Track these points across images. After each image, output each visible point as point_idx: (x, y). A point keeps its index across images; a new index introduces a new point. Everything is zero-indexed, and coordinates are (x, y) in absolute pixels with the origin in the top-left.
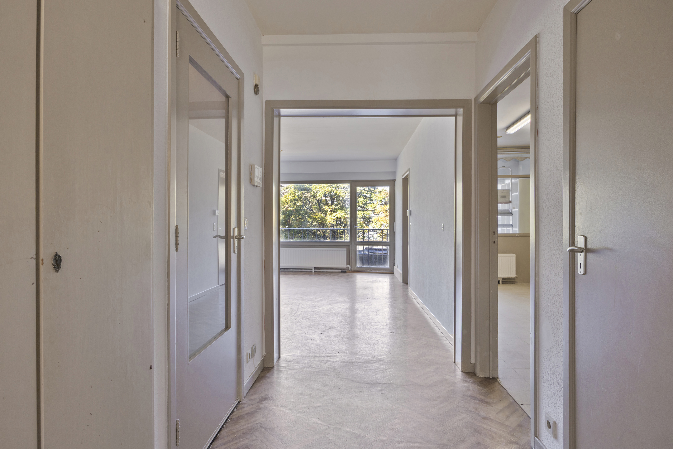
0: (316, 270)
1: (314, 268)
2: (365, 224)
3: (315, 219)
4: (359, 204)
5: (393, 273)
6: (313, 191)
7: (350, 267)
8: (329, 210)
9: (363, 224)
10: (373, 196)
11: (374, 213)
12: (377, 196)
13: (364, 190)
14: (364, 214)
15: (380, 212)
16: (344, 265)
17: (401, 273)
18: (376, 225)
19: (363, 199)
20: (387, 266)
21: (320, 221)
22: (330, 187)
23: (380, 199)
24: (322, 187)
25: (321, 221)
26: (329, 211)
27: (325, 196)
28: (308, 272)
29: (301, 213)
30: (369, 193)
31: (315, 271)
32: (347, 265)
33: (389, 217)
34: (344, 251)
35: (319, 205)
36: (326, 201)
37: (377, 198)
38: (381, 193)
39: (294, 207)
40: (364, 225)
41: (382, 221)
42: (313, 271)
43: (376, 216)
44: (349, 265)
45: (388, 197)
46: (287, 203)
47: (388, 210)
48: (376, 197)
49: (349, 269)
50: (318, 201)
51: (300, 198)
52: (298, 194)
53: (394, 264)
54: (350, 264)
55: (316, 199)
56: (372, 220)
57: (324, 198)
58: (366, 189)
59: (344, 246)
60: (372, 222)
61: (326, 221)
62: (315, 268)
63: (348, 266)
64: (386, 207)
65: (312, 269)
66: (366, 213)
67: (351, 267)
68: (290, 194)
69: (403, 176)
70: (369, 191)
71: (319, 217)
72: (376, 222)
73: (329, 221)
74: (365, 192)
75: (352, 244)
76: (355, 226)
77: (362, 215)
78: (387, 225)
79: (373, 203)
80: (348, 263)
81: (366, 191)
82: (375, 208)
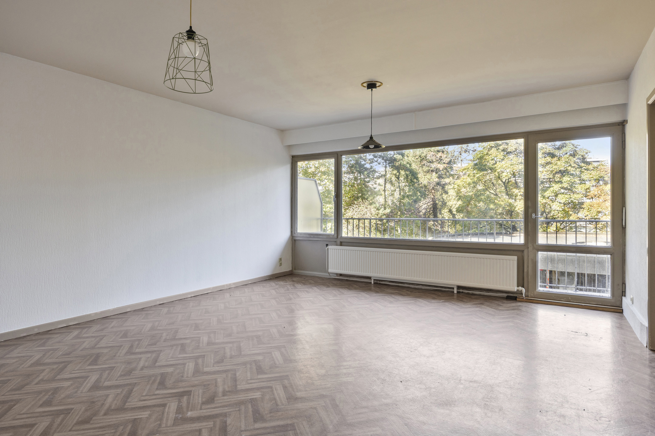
0: (461, 291)
1: (456, 287)
2: (572, 211)
3: (500, 206)
4: (563, 185)
5: (621, 312)
6: (497, 171)
7: (524, 290)
8: (519, 194)
9: (569, 211)
10: (585, 174)
11: (586, 196)
12: (591, 174)
13: (570, 167)
14: (571, 198)
15: (595, 196)
16: (513, 287)
17: (646, 323)
18: (588, 213)
19: (569, 179)
20: (607, 294)
21: (506, 207)
22: (520, 165)
23: (595, 178)
24: (510, 166)
25: (508, 208)
26: (520, 196)
27: (514, 177)
28: (448, 291)
29: (481, 198)
30: (578, 170)
31: (458, 292)
32: (518, 286)
33: (610, 201)
34: (513, 260)
35: (506, 188)
36: (516, 183)
37: (591, 176)
38: (598, 169)
39: (473, 191)
40: (571, 213)
41: (598, 207)
42: (455, 291)
43: (588, 201)
44: (523, 287)
45: (609, 175)
46: (465, 187)
47: (608, 191)
48: (589, 175)
49: (522, 294)
50: (504, 183)
51: (480, 180)
52: (478, 175)
53: (624, 294)
54: (525, 285)
55: (502, 181)
56: (583, 206)
57: (513, 180)
58: (573, 166)
59: (514, 251)
60: (584, 208)
61: (515, 208)
62: (459, 287)
63: (520, 288)
64: (606, 188)
65: (453, 288)
66: (574, 197)
67: (527, 291)
68: (469, 176)
69: (648, 99)
70: (578, 168)
71: (505, 202)
72: (590, 209)
73: (519, 208)
74: (572, 169)
75: (528, 248)
76: (534, 215)
77: (568, 200)
78: (607, 213)
79: (585, 184)
80: (521, 283)
81: (574, 167)
82: (588, 190)
